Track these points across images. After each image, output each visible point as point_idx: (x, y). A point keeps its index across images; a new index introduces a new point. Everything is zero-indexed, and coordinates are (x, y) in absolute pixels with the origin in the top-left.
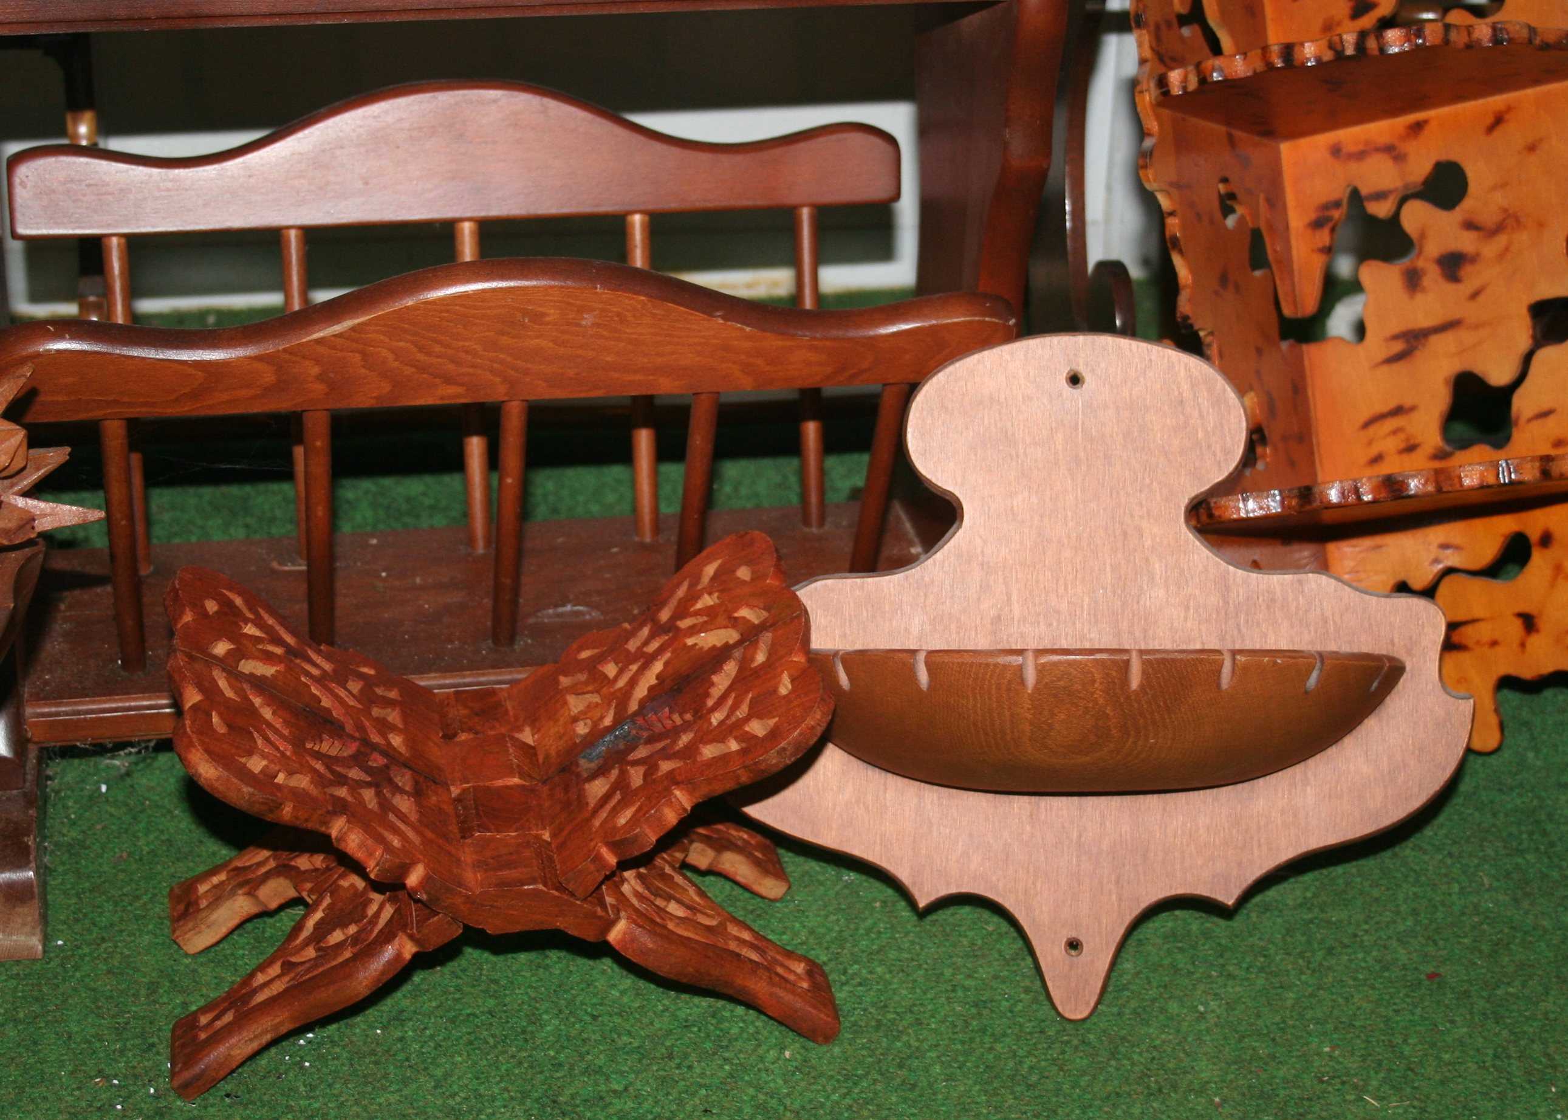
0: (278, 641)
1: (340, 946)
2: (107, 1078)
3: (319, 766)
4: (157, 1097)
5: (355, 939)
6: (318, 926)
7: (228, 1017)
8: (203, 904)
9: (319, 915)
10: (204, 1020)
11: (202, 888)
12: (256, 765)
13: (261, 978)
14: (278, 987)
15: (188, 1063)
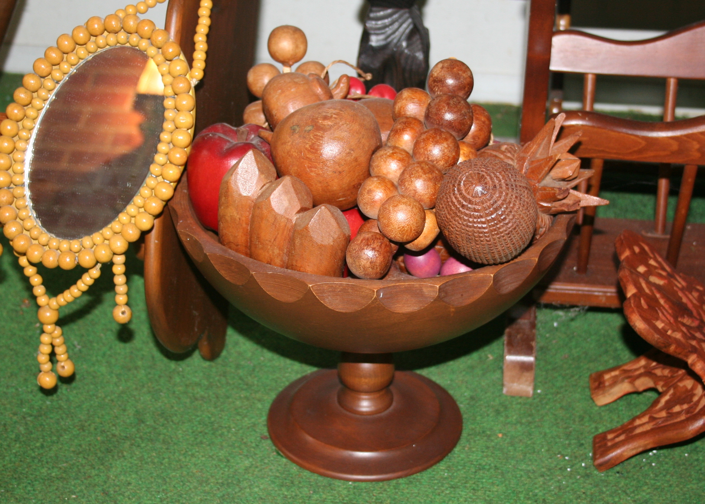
0: (663, 269)
1: (679, 413)
2: (563, 456)
3: (684, 329)
4: (586, 468)
5: (688, 411)
6: (667, 402)
7: (622, 437)
8: (607, 384)
9: (667, 397)
10: (610, 437)
11: (607, 377)
12: (660, 325)
13: (638, 422)
14: (648, 427)
15: (603, 454)
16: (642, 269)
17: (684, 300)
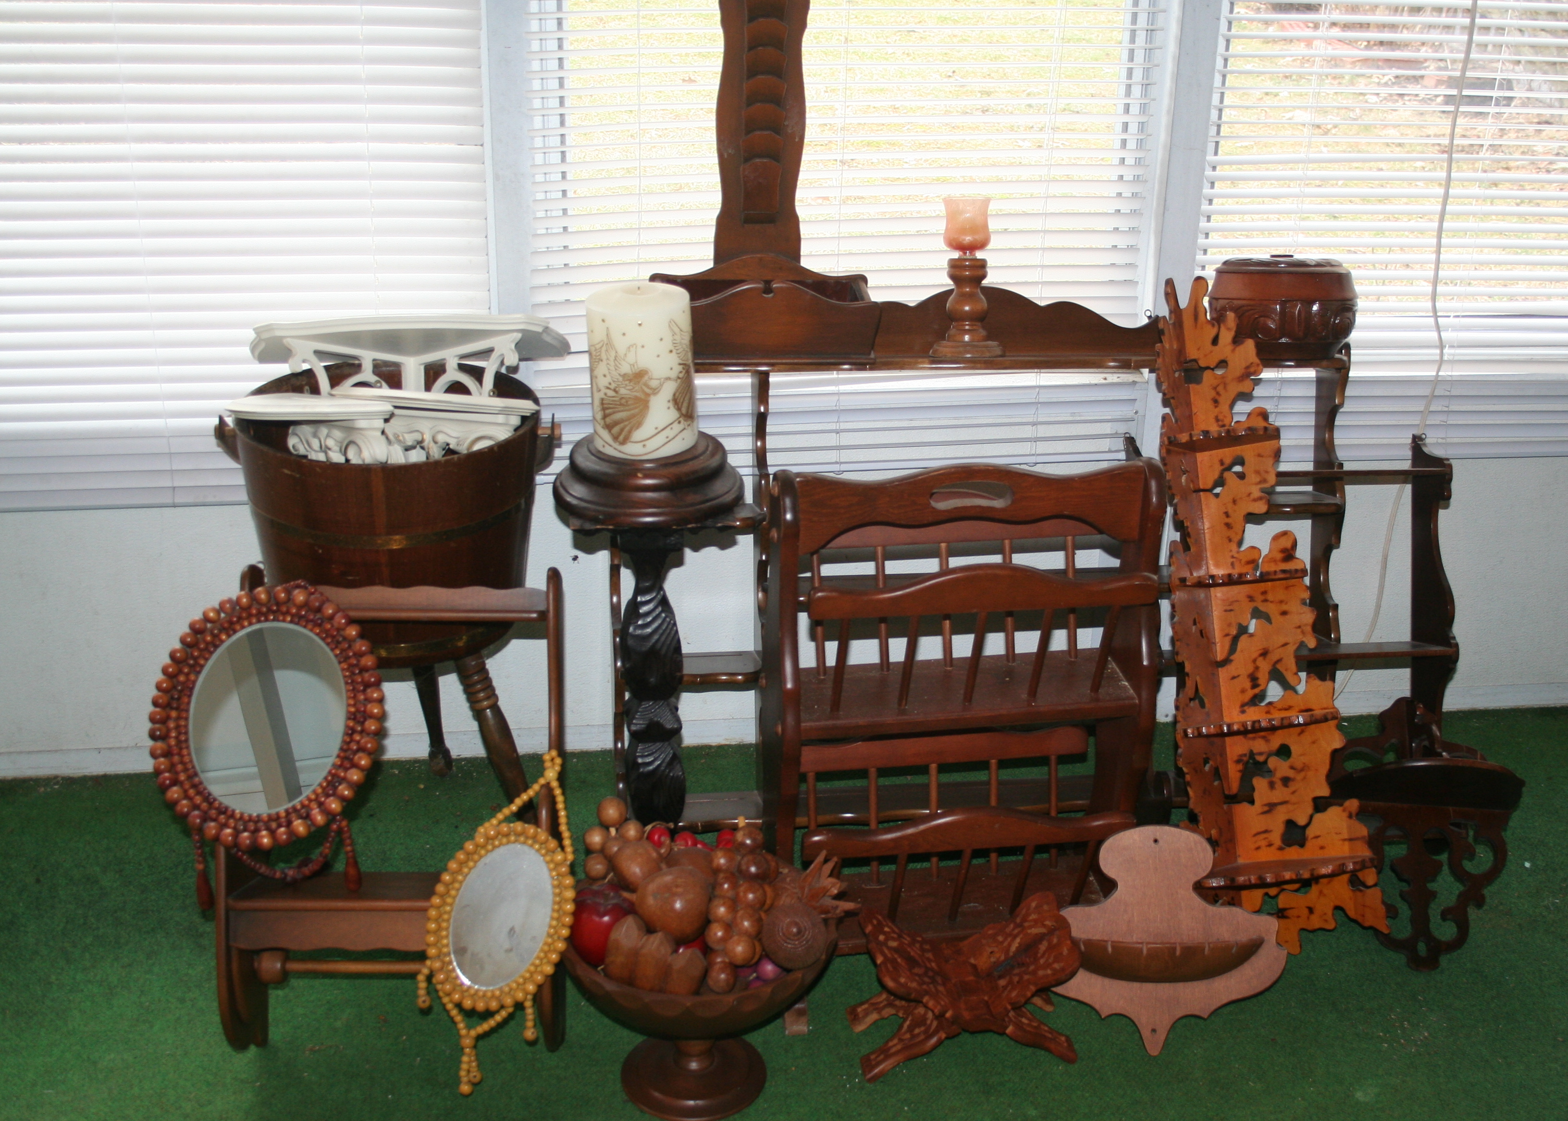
1: (919, 1034)
2: (842, 1076)
3: (917, 978)
4: (859, 1082)
5: (926, 1032)
7: (882, 1057)
8: (861, 1016)
9: (908, 1023)
10: (873, 1057)
11: (859, 1010)
12: (903, 980)
13: (891, 1044)
14: (899, 1047)
15: (870, 1071)
16: (882, 938)
17: (912, 953)
